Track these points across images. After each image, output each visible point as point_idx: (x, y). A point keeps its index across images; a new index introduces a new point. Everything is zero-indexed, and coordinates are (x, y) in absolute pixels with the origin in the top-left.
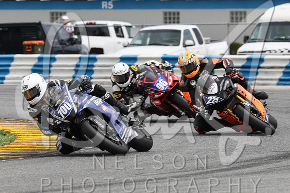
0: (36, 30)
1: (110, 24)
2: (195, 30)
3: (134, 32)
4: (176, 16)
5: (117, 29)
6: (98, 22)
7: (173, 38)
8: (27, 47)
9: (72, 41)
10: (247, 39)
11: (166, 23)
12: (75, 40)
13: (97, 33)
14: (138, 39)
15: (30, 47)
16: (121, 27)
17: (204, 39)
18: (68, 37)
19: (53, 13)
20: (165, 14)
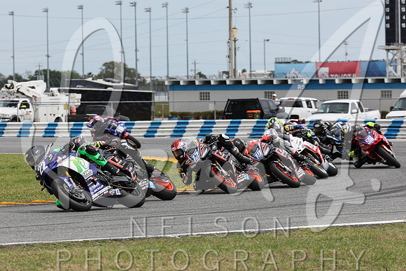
0: (255, 103)
1: (303, 99)
2: (358, 103)
3: (319, 104)
4: (346, 94)
5: (308, 102)
6: (295, 98)
7: (344, 108)
8: (249, 115)
10: (392, 109)
11: (339, 98)
12: (280, 110)
13: (295, 105)
14: (321, 109)
15: (252, 115)
16: (310, 101)
17: (364, 109)
18: (276, 108)
19: (266, 93)
20: (339, 92)
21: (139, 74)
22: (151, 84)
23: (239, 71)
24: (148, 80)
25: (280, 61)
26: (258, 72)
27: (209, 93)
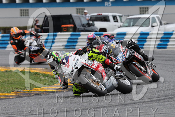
0: (68, 18)
1: (110, 15)
2: (158, 17)
3: (124, 19)
4: (147, 9)
6: (103, 14)
8: (64, 29)
11: (141, 14)
12: (90, 24)
13: (103, 20)
14: (126, 23)
15: (66, 29)
16: (116, 16)
17: (163, 22)
18: (87, 22)
19: (77, 9)
20: (141, 8)
27: (28, 10)
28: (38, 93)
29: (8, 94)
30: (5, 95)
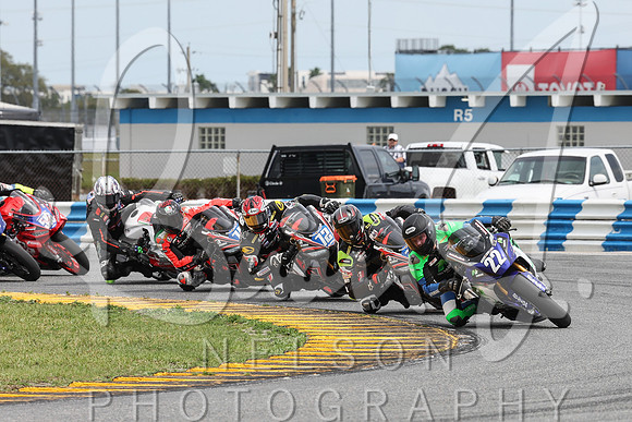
0: (341, 157)
1: (467, 147)
2: (609, 157)
3: (507, 161)
4: (578, 133)
5: (480, 156)
6: (447, 144)
7: (572, 170)
8: (328, 186)
9: (402, 176)
12: (407, 174)
14: (514, 172)
15: (333, 186)
16: (485, 152)
17: (624, 172)
18: (396, 169)
19: (371, 130)
21: (41, 81)
22: (73, 108)
23: (302, 73)
24: (66, 96)
25: (410, 48)
26: (352, 74)
27: (223, 130)
28: (236, 378)
29: (144, 379)
30: (136, 383)
